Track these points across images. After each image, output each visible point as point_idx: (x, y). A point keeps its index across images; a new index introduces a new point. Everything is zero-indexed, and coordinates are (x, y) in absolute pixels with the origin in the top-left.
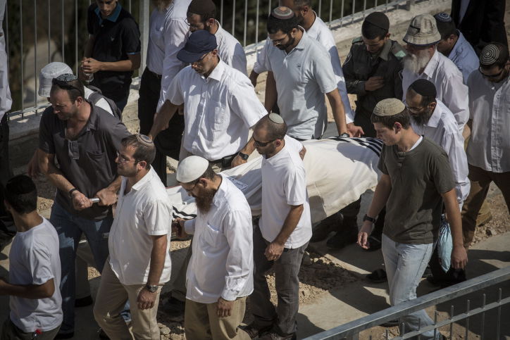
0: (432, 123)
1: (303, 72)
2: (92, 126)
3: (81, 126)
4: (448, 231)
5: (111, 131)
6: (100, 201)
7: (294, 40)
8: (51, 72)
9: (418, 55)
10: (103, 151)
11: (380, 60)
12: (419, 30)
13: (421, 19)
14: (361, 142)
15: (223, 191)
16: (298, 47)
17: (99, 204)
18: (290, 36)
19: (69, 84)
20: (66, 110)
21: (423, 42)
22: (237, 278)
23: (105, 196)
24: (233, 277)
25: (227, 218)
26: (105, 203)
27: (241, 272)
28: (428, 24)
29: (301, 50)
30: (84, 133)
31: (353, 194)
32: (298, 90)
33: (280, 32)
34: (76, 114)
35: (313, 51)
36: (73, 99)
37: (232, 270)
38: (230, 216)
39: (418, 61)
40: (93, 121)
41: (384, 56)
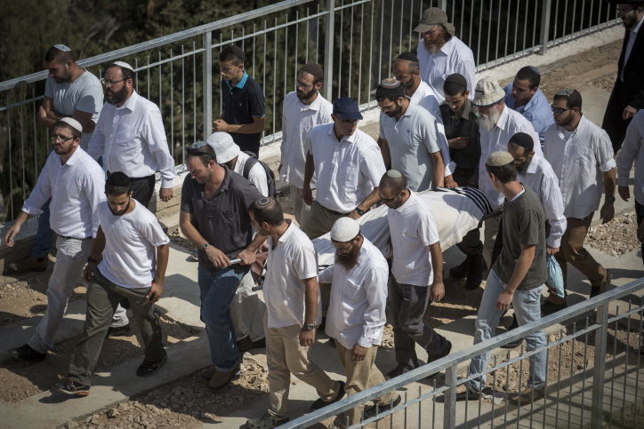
0: (531, 170)
1: (412, 136)
2: (226, 187)
3: (216, 187)
4: (554, 264)
5: (244, 192)
6: (242, 261)
7: (401, 108)
8: (218, 142)
9: (488, 113)
10: (235, 210)
11: (462, 120)
12: (483, 92)
13: (483, 82)
14: (457, 191)
15: (364, 249)
16: (406, 114)
17: (241, 264)
18: (396, 104)
19: (201, 150)
20: (202, 174)
21: (490, 102)
22: (374, 328)
23: (246, 256)
24: (371, 327)
25: (370, 275)
26: (246, 262)
27: (378, 322)
28: (491, 86)
29: (408, 116)
30: (219, 193)
31: (456, 237)
32: (411, 153)
33: (387, 100)
34: (211, 177)
35: (419, 117)
36: (206, 163)
37: (371, 321)
38: (373, 272)
39: (489, 118)
40: (227, 182)
41: (465, 116)
